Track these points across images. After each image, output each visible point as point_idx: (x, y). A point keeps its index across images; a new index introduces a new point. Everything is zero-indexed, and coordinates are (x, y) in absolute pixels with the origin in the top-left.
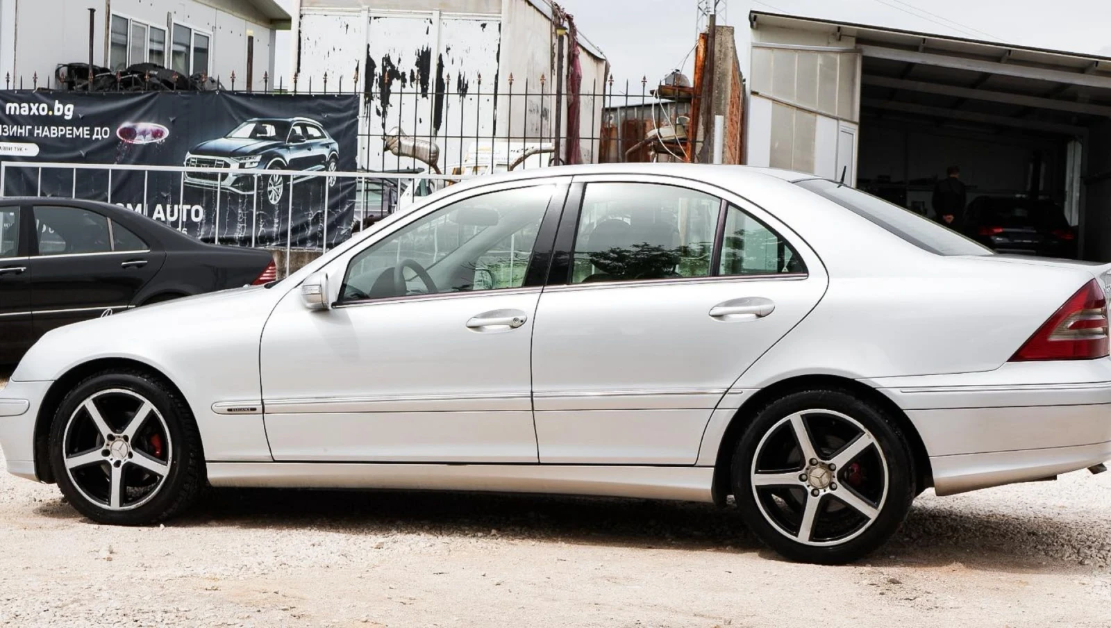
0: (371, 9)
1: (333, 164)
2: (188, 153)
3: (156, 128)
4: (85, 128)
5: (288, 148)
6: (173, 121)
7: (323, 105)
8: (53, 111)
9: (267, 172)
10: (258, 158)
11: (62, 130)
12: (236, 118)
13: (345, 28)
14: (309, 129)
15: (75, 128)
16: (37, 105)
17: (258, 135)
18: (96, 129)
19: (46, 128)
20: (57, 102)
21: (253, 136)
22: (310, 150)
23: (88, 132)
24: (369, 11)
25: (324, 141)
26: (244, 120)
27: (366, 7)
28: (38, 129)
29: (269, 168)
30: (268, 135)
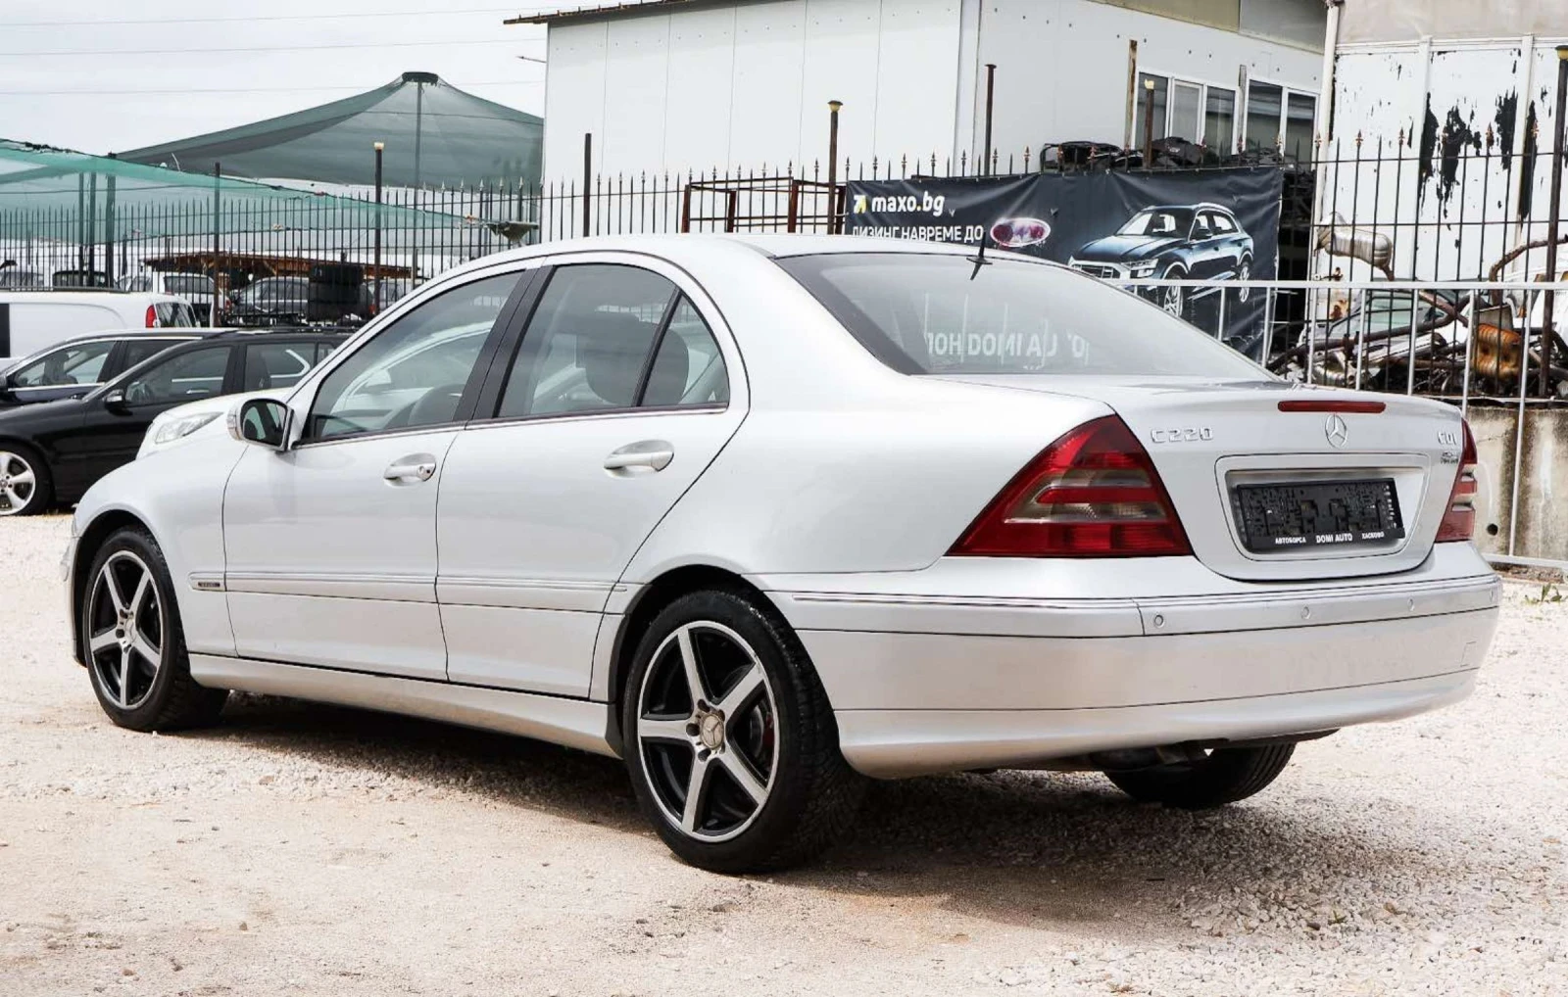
0: (1434, 41)
1: (1245, 269)
2: (1072, 258)
3: (1036, 225)
4: (956, 228)
5: (1189, 247)
6: (1055, 214)
7: (1236, 184)
8: (922, 206)
9: (1164, 282)
10: (1154, 263)
11: (931, 231)
12: (1128, 207)
13: (1397, 71)
14: (1216, 218)
15: (945, 229)
16: (905, 198)
17: (1155, 230)
18: (968, 228)
19: (914, 229)
20: (926, 193)
21: (1148, 232)
22: (1217, 249)
23: (959, 233)
24: (1431, 44)
25: (1236, 236)
26: (1138, 210)
27: (1426, 38)
28: (906, 231)
29: (1167, 278)
30: (1166, 230)
